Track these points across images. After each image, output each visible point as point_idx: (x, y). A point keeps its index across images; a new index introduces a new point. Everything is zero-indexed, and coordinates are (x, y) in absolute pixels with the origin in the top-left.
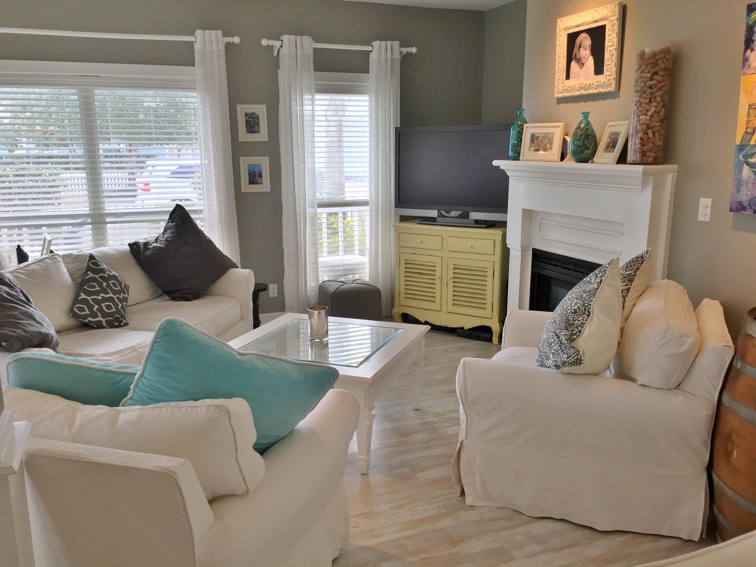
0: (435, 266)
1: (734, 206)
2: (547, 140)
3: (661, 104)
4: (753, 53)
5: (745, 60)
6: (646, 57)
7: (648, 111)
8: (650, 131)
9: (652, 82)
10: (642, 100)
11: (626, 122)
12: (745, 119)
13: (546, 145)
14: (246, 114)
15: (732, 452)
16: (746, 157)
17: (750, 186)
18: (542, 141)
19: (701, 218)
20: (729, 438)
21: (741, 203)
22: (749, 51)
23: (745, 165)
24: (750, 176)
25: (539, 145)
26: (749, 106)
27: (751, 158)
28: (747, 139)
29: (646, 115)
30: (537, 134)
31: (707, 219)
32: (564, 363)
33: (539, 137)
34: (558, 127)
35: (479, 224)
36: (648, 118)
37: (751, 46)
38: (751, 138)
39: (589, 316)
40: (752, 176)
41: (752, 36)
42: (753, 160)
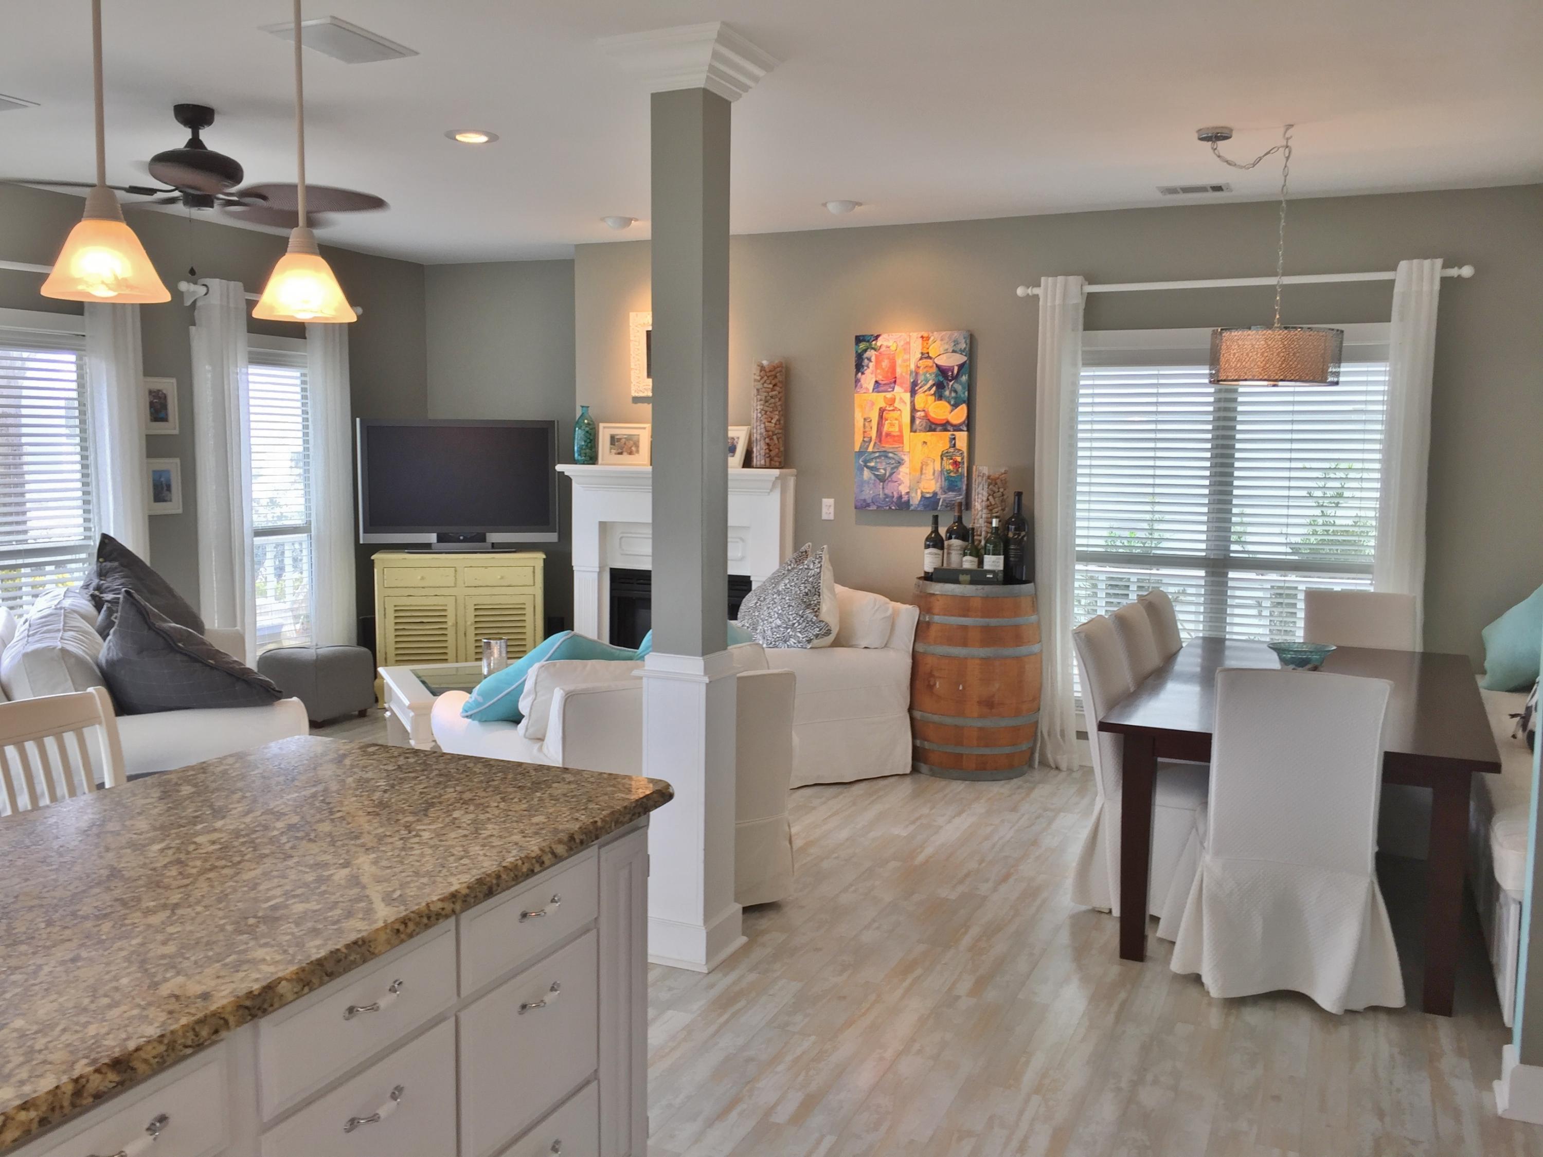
0: (445, 610)
1: (858, 505)
2: (631, 442)
3: (781, 413)
4: (863, 376)
5: (857, 381)
6: (768, 370)
7: (772, 419)
8: (775, 437)
9: (774, 393)
10: (766, 409)
11: (745, 428)
12: (862, 430)
13: (631, 448)
14: (150, 392)
15: (935, 684)
16: (866, 462)
17: (871, 485)
18: (625, 444)
19: (824, 517)
20: (931, 675)
21: (865, 501)
22: (860, 374)
23: (865, 468)
24: (871, 478)
25: (622, 448)
26: (865, 419)
27: (870, 462)
28: (866, 446)
29: (770, 422)
30: (617, 435)
31: (832, 517)
32: (817, 636)
33: (620, 439)
34: (644, 428)
35: (497, 548)
36: (773, 425)
37: (862, 370)
38: (868, 446)
39: (819, 596)
40: (873, 477)
41: (862, 362)
42: (872, 464)
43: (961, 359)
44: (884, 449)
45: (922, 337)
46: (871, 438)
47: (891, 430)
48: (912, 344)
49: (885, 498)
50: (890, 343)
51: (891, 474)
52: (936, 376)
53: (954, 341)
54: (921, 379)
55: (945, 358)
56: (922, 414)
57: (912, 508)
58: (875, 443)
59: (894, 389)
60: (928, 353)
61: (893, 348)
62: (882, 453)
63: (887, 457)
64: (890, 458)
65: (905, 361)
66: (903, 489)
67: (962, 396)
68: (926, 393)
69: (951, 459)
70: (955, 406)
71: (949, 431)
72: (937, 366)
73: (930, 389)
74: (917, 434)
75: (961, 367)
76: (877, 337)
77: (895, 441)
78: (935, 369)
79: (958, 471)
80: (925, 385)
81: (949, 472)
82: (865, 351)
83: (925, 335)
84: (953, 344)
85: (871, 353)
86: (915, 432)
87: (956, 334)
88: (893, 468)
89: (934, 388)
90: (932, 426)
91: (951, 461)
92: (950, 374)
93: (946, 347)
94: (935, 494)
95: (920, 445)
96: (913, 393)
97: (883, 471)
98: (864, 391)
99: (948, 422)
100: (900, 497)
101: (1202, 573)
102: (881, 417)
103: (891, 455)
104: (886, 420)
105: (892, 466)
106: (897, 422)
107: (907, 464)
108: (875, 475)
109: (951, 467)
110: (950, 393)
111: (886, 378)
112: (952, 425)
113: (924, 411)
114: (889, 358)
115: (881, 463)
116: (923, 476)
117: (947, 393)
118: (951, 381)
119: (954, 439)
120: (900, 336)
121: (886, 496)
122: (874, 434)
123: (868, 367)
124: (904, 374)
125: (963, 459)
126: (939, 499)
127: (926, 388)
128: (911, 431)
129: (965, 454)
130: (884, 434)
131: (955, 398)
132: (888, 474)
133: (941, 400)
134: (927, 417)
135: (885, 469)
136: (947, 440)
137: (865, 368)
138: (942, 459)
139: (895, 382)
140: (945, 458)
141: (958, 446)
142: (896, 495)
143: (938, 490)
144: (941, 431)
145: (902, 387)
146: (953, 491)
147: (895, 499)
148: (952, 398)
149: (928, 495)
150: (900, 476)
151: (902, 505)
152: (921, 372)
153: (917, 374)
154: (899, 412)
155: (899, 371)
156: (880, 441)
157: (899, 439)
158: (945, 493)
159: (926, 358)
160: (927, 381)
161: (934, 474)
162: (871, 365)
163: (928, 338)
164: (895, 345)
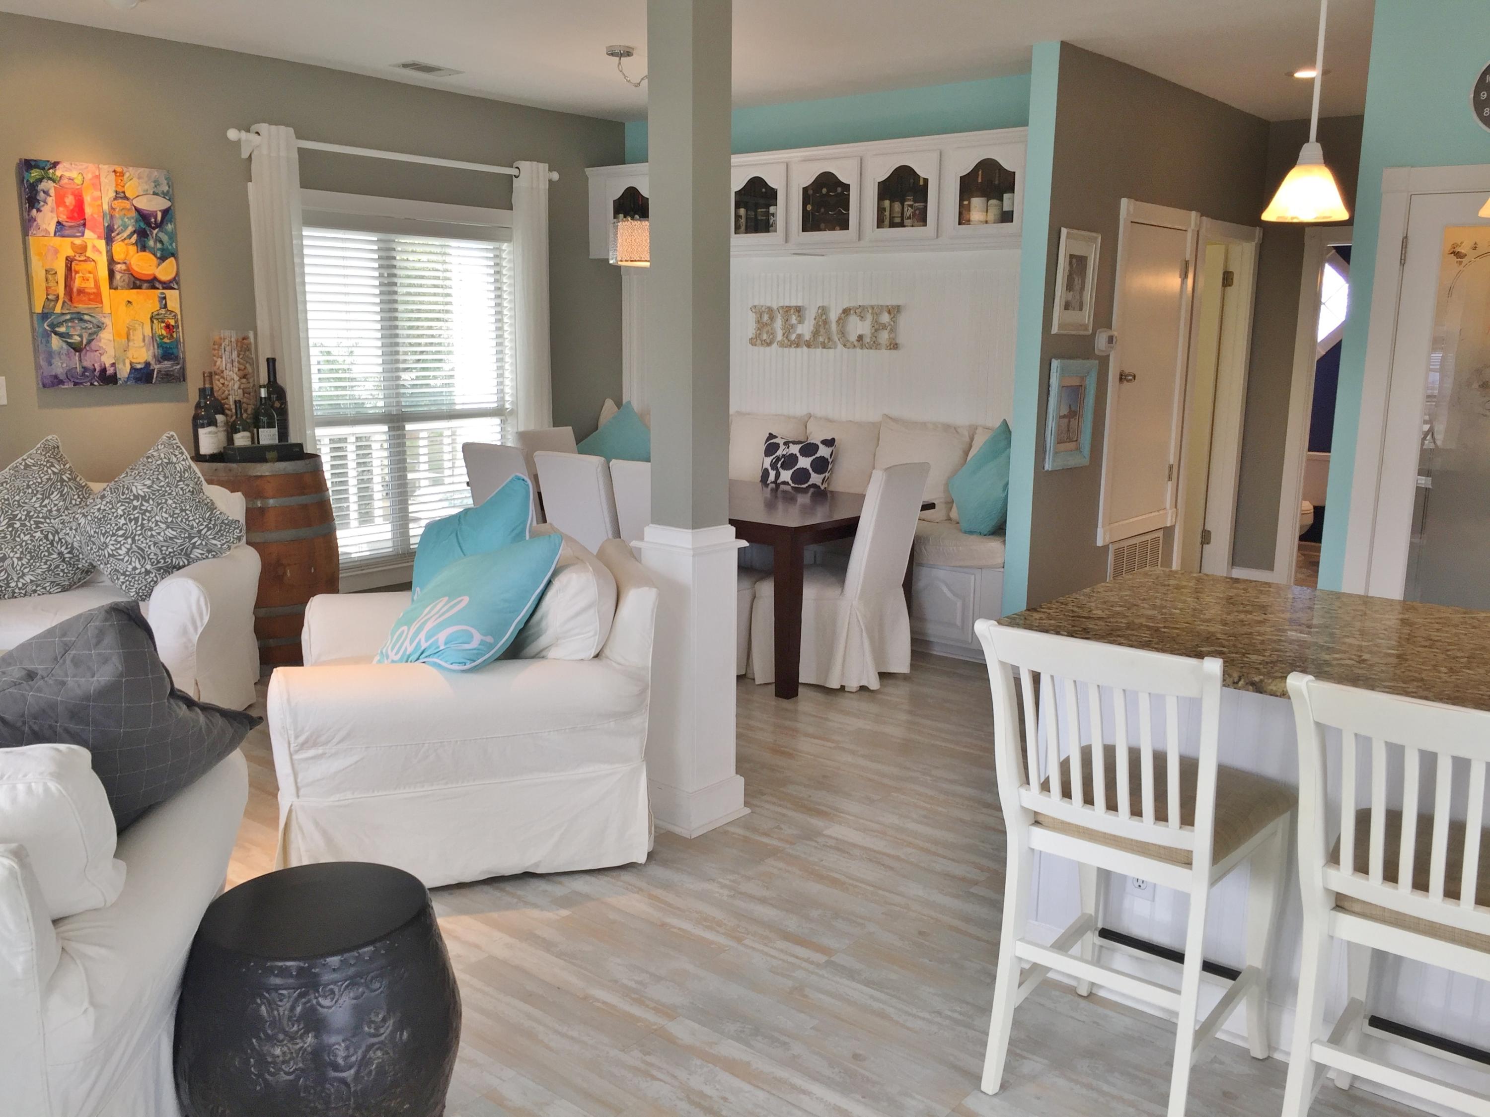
1: (47, 381)
4: (40, 214)
5: (32, 220)
12: (44, 285)
16: (53, 326)
17: (63, 357)
21: (56, 377)
22: (34, 211)
23: (53, 335)
24: (62, 348)
26: (46, 271)
27: (59, 327)
28: (51, 305)
31: (4, 401)
37: (36, 206)
38: (55, 306)
40: (65, 346)
41: (36, 195)
42: (62, 329)
43: (164, 204)
44: (75, 310)
45: (115, 171)
46: (58, 297)
47: (83, 285)
48: (103, 179)
49: (84, 372)
50: (74, 174)
51: (89, 342)
52: (136, 221)
53: (155, 182)
54: (117, 224)
55: (145, 201)
56: (123, 267)
57: (120, 382)
58: (64, 302)
59: (83, 235)
60: (124, 192)
61: (78, 181)
62: (74, 316)
63: (81, 320)
64: (86, 321)
65: (95, 199)
66: (107, 360)
67: (170, 247)
68: (126, 241)
69: (163, 322)
70: (163, 259)
71: (158, 289)
72: (137, 209)
73: (130, 236)
74: (118, 291)
75: (166, 212)
76: (55, 165)
77: (90, 300)
78: (134, 214)
79: (172, 336)
80: (123, 231)
81: (162, 337)
82: (40, 180)
83: (119, 169)
84: (153, 184)
85: (45, 185)
86: (116, 288)
87: (155, 173)
88: (90, 334)
89: (135, 236)
90: (137, 282)
91: (163, 325)
92: (153, 220)
93: (146, 187)
94: (148, 364)
95: (123, 307)
96: (109, 240)
97: (78, 339)
98: (44, 234)
99: (155, 279)
100: (104, 370)
101: (385, 428)
102: (69, 269)
103: (86, 317)
104: (77, 272)
105: (90, 331)
106: (91, 276)
107: (109, 329)
108: (68, 343)
109: (164, 332)
110: (155, 243)
111: (71, 218)
112: (160, 282)
113: (125, 263)
114: (73, 194)
115: (73, 327)
116: (131, 344)
117: (151, 243)
118: (154, 229)
119: (165, 298)
120: (87, 168)
121: (85, 369)
122: (61, 290)
123: (45, 202)
124: (95, 216)
125: (176, 322)
126: (153, 370)
127: (125, 235)
128: (110, 288)
129: (179, 317)
130: (75, 290)
131: (162, 250)
132: (85, 342)
133: (145, 251)
134: (129, 271)
135: (81, 336)
136: (157, 299)
137: (42, 203)
138: (152, 322)
139: (84, 225)
140: (155, 321)
141: (169, 307)
142: (98, 369)
143: (150, 359)
144: (148, 288)
145: (93, 231)
146: (169, 359)
147: (97, 373)
148: (158, 249)
149: (139, 366)
150: (101, 345)
151: (107, 378)
152: (117, 215)
153: (112, 217)
154: (93, 263)
155: (88, 210)
156: (71, 300)
157: (97, 297)
158: (160, 362)
159: (121, 198)
160: (126, 227)
161: (144, 340)
162: (50, 200)
163: (122, 174)
164: (80, 177)
